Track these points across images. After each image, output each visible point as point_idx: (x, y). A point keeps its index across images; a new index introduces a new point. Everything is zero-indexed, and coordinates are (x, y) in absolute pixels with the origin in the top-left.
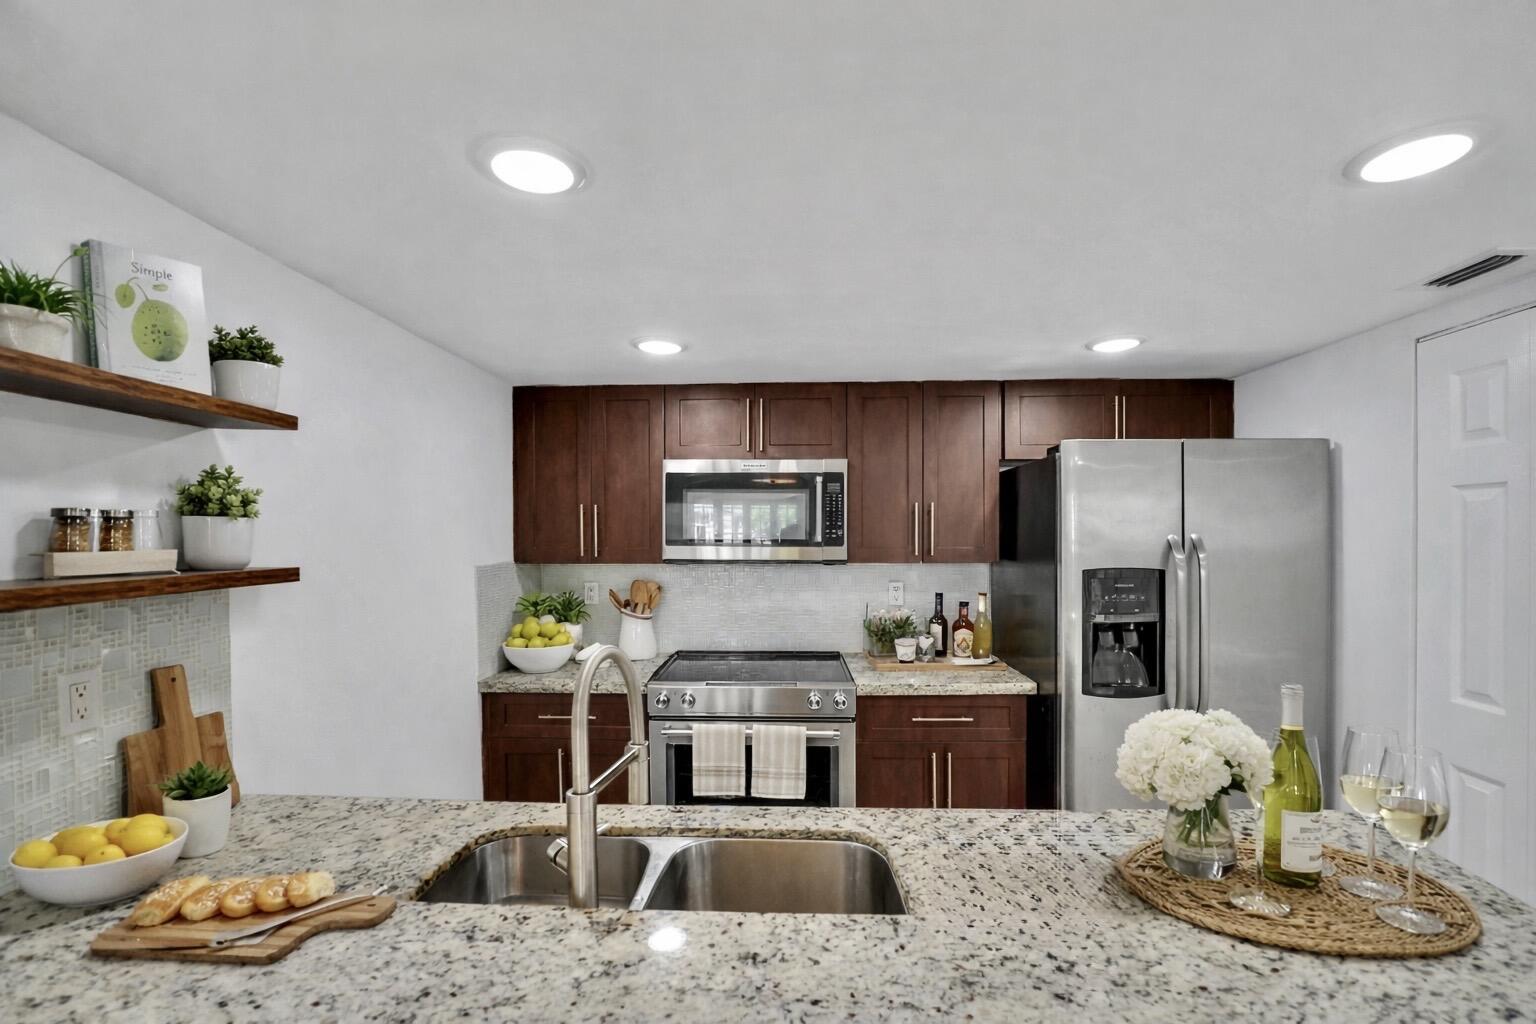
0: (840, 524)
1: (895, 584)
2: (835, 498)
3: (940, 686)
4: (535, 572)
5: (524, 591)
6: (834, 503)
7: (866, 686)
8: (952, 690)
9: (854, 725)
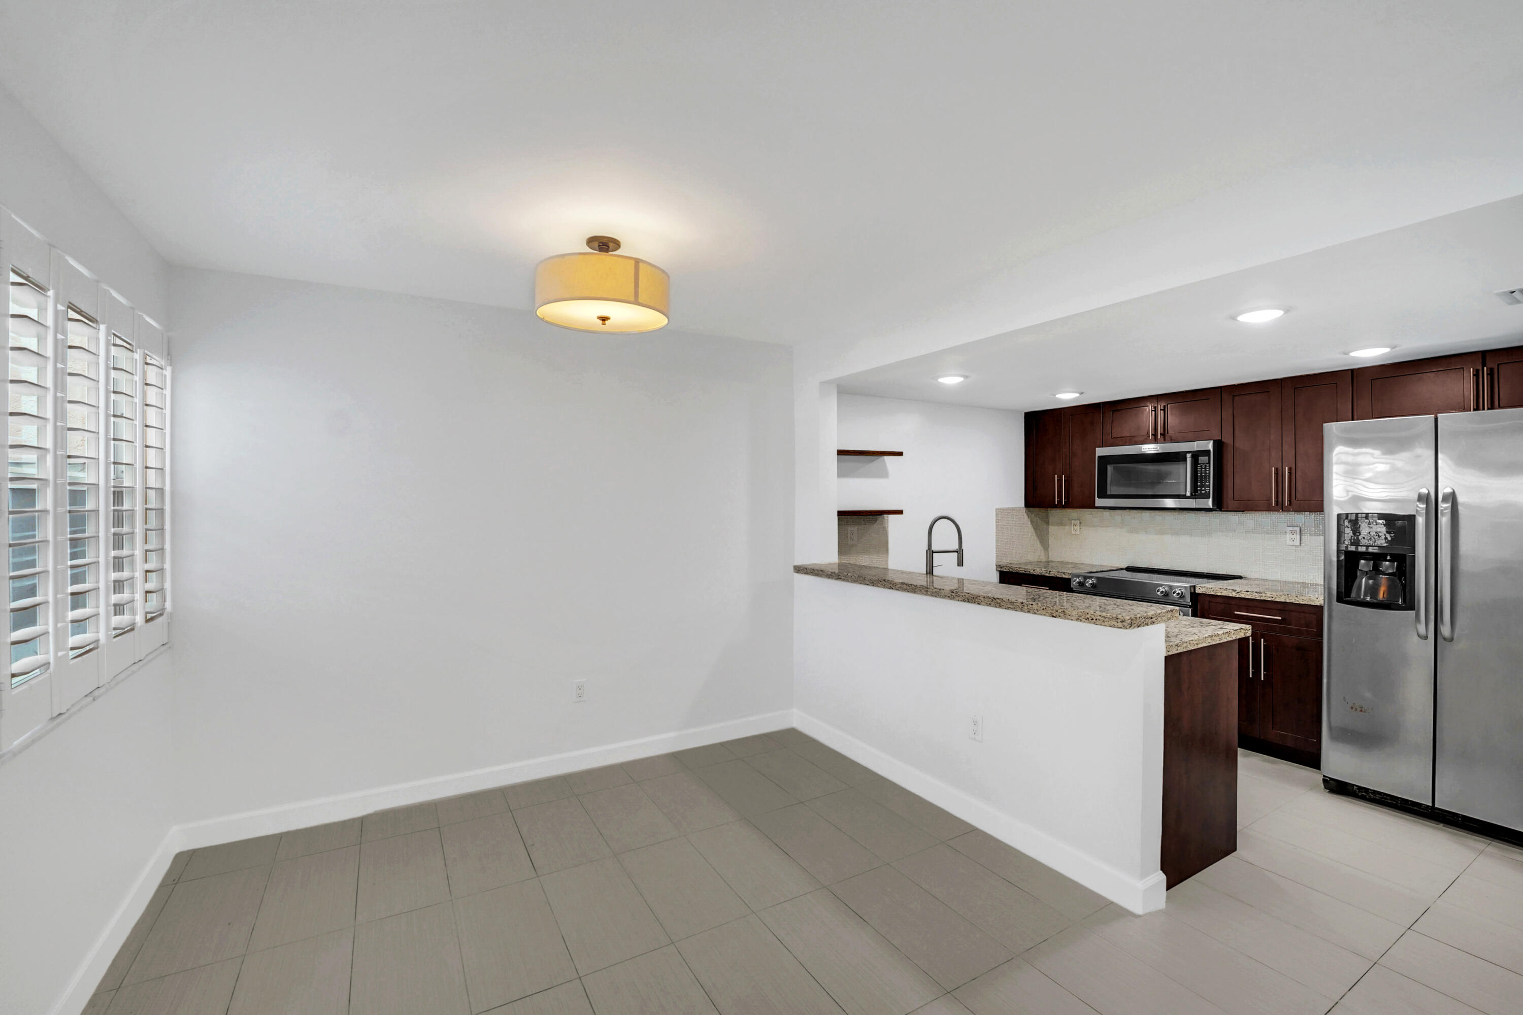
0: (1207, 484)
1: (1291, 528)
2: (1203, 467)
3: (1256, 592)
4: (1041, 512)
5: (1032, 522)
6: (1203, 470)
7: (1202, 587)
8: (1265, 596)
9: (1190, 610)
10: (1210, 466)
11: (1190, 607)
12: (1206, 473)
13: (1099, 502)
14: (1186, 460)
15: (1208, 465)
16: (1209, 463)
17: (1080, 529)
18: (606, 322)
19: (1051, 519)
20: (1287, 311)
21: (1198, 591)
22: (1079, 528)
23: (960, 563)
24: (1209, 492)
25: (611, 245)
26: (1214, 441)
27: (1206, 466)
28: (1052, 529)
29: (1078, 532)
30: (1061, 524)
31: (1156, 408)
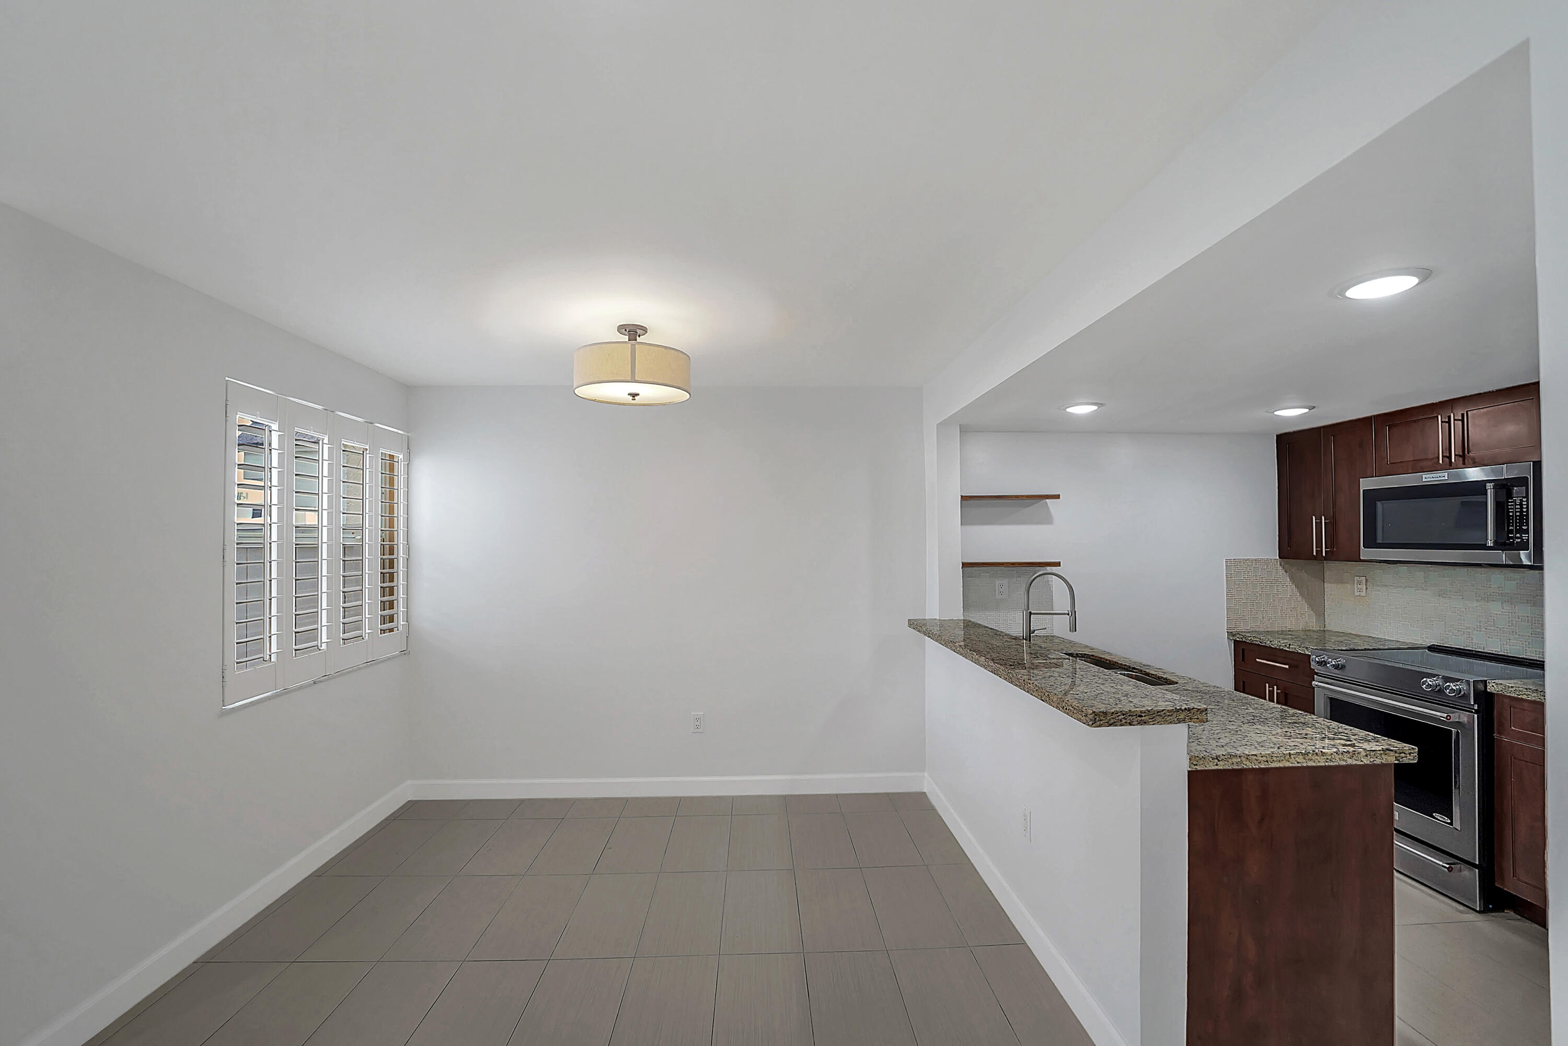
0: (1525, 528)
2: (1518, 502)
5: (1293, 579)
6: (1519, 506)
7: (1497, 684)
10: (1527, 501)
12: (1521, 512)
13: (1366, 553)
14: (1486, 494)
15: (1524, 500)
16: (1527, 497)
17: (1366, 588)
18: (636, 398)
19: (1327, 574)
20: (1425, 275)
21: (1489, 689)
22: (1364, 587)
23: (1074, 628)
24: (1528, 540)
25: (639, 332)
26: (1534, 462)
27: (1521, 500)
28: (1330, 588)
29: (1363, 594)
30: (1340, 581)
31: (1449, 417)
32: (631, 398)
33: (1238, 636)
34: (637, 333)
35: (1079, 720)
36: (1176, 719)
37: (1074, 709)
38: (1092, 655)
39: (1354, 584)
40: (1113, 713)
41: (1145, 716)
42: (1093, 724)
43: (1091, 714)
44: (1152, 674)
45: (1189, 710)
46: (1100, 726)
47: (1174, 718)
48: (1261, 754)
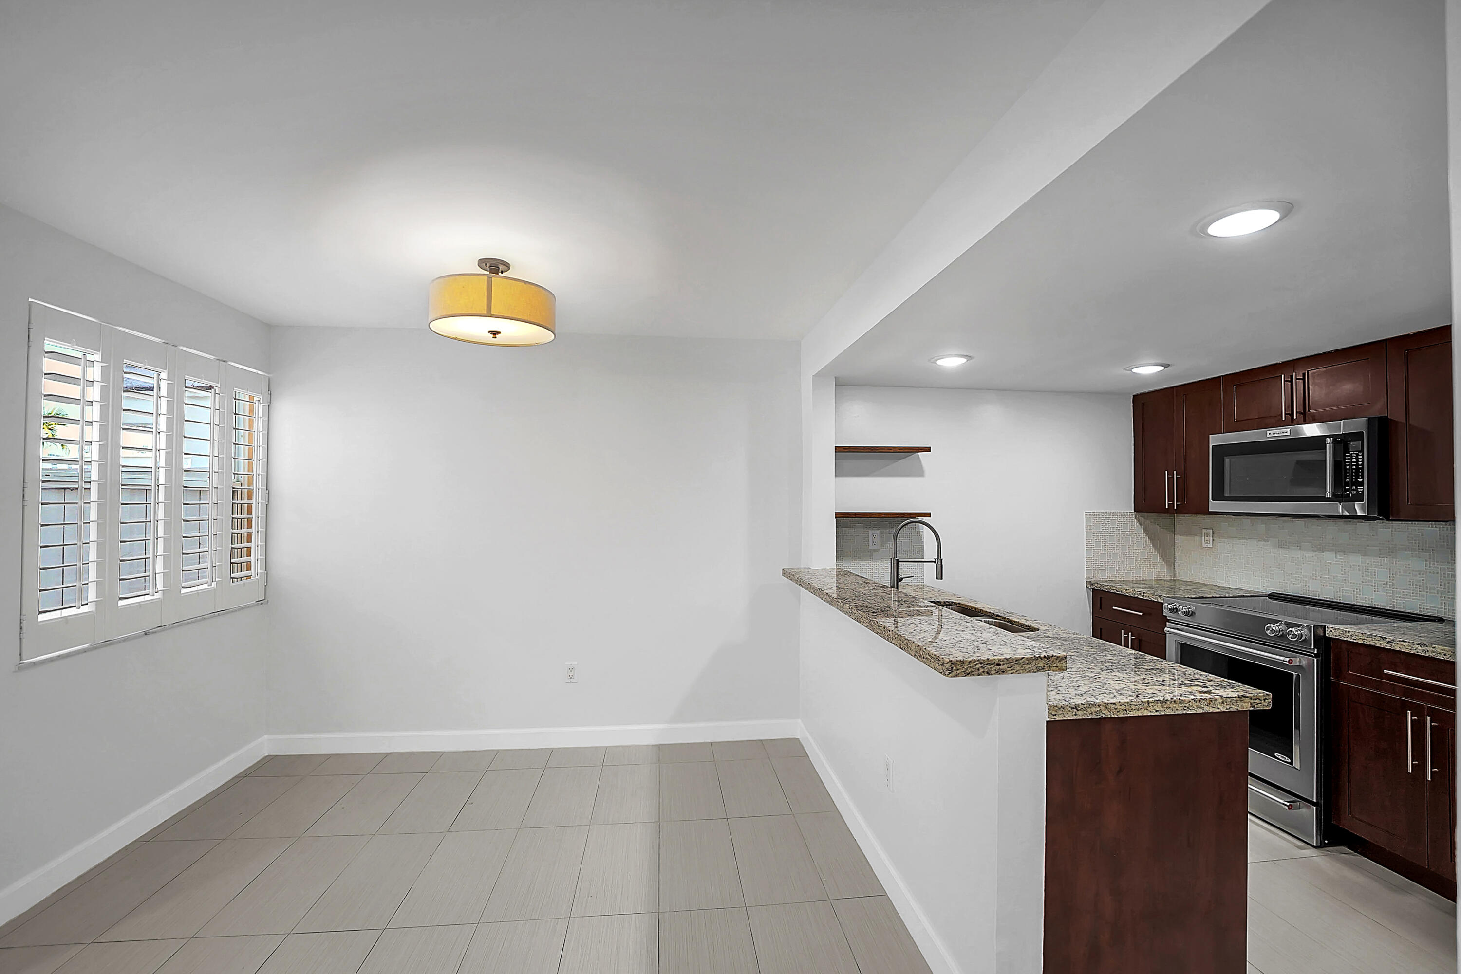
0: (1360, 480)
2: (1353, 456)
3: (1418, 644)
4: (1165, 519)
5: (1146, 531)
6: (1353, 460)
7: (1335, 629)
8: (1433, 652)
9: (1316, 659)
10: (1363, 455)
11: (1316, 656)
12: (1357, 465)
13: (1214, 506)
14: (1325, 448)
15: (1360, 454)
16: (1362, 451)
17: (1213, 540)
18: (497, 336)
19: (1177, 528)
21: (1328, 634)
22: (1211, 538)
23: (939, 575)
24: (1363, 492)
25: (501, 267)
26: (1368, 417)
28: (1181, 540)
29: (1210, 545)
30: (1189, 533)
31: (1292, 377)
32: (492, 336)
33: (1096, 585)
34: (499, 268)
35: (936, 669)
36: (1034, 668)
37: (932, 657)
38: (959, 603)
39: (1202, 537)
40: (970, 662)
41: (1003, 665)
42: (949, 673)
43: (948, 663)
44: (1015, 622)
45: (1048, 658)
46: (957, 676)
47: (1032, 666)
48: (1119, 702)
